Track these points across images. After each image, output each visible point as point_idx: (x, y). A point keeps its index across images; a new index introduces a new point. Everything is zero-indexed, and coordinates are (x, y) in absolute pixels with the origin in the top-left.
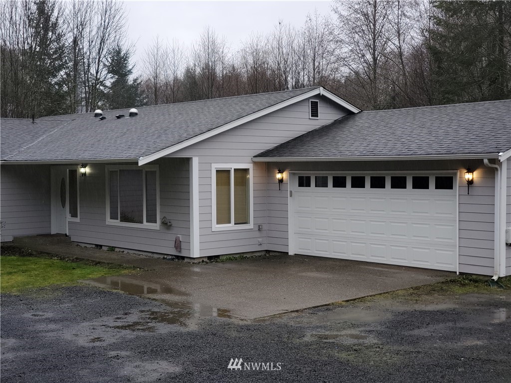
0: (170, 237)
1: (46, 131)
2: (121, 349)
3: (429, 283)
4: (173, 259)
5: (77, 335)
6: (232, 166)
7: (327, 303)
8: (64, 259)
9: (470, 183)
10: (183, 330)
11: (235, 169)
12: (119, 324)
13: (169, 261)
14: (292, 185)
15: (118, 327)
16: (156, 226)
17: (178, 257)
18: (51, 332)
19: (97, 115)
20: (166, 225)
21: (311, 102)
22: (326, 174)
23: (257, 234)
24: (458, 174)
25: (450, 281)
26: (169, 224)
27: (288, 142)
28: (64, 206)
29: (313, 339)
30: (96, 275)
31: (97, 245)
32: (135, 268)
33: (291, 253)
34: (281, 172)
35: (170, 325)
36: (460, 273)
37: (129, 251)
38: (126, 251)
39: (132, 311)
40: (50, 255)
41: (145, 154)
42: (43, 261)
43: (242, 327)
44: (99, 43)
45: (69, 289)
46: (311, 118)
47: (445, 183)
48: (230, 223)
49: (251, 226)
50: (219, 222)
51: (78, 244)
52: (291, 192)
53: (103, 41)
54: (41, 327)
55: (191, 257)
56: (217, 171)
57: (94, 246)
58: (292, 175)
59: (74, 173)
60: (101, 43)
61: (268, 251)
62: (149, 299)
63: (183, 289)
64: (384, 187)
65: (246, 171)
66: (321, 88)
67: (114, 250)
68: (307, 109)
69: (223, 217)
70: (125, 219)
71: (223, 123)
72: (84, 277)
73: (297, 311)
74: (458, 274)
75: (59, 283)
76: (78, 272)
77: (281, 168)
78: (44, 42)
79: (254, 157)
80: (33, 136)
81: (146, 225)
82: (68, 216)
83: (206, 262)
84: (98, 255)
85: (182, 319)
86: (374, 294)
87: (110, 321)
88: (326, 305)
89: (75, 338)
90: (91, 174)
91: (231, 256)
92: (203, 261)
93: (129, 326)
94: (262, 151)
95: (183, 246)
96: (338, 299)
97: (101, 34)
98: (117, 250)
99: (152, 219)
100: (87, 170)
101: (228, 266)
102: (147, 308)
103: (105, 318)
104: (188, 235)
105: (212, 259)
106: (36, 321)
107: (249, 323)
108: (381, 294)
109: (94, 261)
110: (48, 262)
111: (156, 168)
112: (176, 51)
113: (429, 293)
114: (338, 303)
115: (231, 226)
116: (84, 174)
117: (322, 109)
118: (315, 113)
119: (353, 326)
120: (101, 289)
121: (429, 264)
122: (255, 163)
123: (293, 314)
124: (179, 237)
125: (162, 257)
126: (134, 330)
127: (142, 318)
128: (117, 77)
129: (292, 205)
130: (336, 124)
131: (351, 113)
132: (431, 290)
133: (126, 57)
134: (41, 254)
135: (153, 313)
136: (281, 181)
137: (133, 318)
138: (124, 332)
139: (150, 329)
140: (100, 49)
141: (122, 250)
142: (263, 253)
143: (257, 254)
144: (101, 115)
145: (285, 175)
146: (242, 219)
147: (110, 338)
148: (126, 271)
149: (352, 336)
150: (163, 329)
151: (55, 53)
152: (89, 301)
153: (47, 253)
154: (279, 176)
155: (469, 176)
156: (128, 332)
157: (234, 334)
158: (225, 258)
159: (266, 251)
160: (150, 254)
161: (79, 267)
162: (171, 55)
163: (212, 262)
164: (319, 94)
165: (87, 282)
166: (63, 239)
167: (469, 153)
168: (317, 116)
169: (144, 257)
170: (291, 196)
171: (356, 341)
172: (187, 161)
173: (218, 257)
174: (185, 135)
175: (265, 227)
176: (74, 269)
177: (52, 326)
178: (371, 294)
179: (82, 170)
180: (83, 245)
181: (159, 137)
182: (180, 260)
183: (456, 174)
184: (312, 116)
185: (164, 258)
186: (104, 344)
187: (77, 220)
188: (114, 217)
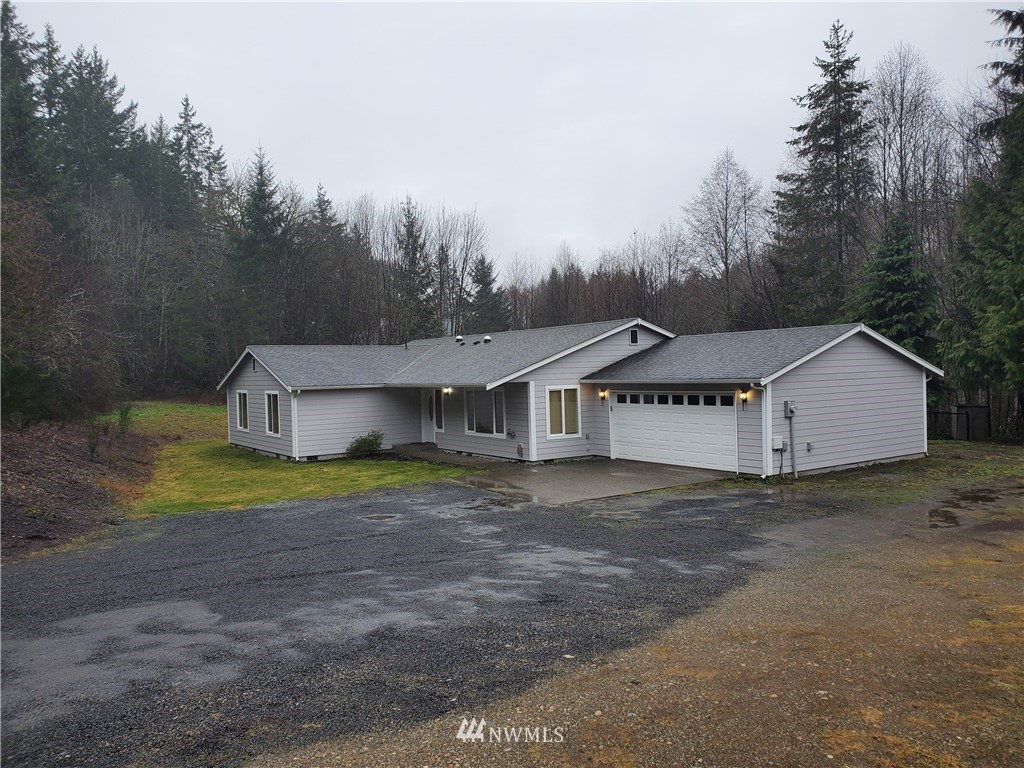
0: (514, 445)
1: (416, 356)
2: (466, 520)
3: (708, 481)
4: (516, 463)
6: (562, 387)
7: (620, 494)
8: (432, 463)
9: (745, 401)
10: (510, 510)
11: (565, 390)
12: (468, 506)
13: (513, 464)
14: (613, 402)
15: (467, 508)
16: (503, 436)
17: (520, 461)
18: (423, 510)
19: (458, 340)
20: (511, 435)
21: (631, 331)
22: (638, 393)
23: (586, 442)
24: (736, 394)
25: (728, 479)
26: (513, 434)
27: (610, 366)
28: (431, 419)
29: (596, 516)
30: (456, 475)
31: (457, 451)
32: (485, 469)
34: (603, 391)
35: (502, 507)
36: (740, 473)
37: (483, 456)
38: (480, 456)
39: (478, 498)
40: (421, 460)
41: (491, 381)
42: (416, 465)
43: (550, 509)
44: (462, 263)
45: (436, 485)
46: (631, 344)
47: (728, 401)
48: (562, 433)
49: (579, 435)
50: (552, 432)
51: (443, 451)
52: (611, 407)
53: (465, 261)
54: (415, 508)
55: (530, 460)
56: (550, 392)
57: (455, 453)
58: (611, 394)
59: (439, 392)
60: (464, 264)
61: (595, 456)
62: (491, 491)
63: (518, 485)
64: (682, 404)
65: (575, 390)
66: (640, 319)
67: (471, 456)
68: (628, 337)
69: (556, 429)
70: (481, 429)
71: (554, 353)
72: (446, 476)
73: (594, 499)
74: (738, 473)
75: (428, 480)
76: (443, 472)
77: (603, 388)
78: (413, 262)
79: (581, 379)
80: (407, 361)
81: (495, 435)
82: (435, 427)
83: (542, 465)
84: (459, 459)
85: (510, 504)
86: (659, 488)
87: (463, 505)
88: (618, 496)
89: (438, 514)
90: (452, 394)
91: (563, 460)
92: (540, 464)
93: (474, 508)
94: (587, 375)
95: (524, 451)
96: (629, 492)
97: (464, 254)
98: (473, 455)
99: (500, 430)
100: (449, 390)
101: (559, 467)
102: (489, 497)
103: (459, 503)
104: (528, 444)
105: (548, 462)
106: (413, 505)
107: (557, 506)
108: (664, 489)
109: (454, 464)
110: (420, 465)
111: (502, 390)
113: (704, 488)
114: (628, 494)
115: (563, 435)
116: (448, 393)
117: (640, 336)
118: (634, 340)
119: (629, 508)
120: (458, 485)
121: (717, 466)
122: (581, 384)
123: (591, 501)
124: (521, 445)
125: (508, 460)
126: (477, 510)
127: (484, 503)
128: (481, 286)
129: (613, 418)
130: (656, 347)
131: (668, 338)
132: (708, 485)
133: (490, 267)
134: (415, 459)
135: (492, 500)
136: (603, 398)
137: (476, 504)
138: (470, 511)
139: (487, 510)
140: (463, 267)
141: (478, 455)
142: (590, 458)
143: (585, 459)
144: (461, 340)
145: (606, 394)
146: (572, 429)
147: (460, 514)
148: (478, 472)
149: (623, 515)
150: (496, 509)
151: (423, 272)
152: (449, 492)
153: (419, 458)
154: (601, 394)
155: (743, 396)
156: (473, 511)
157: (543, 512)
158: (557, 461)
160: (499, 459)
161: (444, 469)
162: (529, 271)
163: (547, 465)
164: (638, 324)
165: (449, 480)
166: (430, 447)
167: (740, 378)
168: (637, 343)
169: (494, 461)
170: (612, 411)
171: (624, 517)
172: (526, 385)
173: (552, 460)
174: (524, 364)
175: (591, 436)
176: (439, 470)
177: (424, 507)
178: (657, 488)
179: (445, 391)
180: (447, 452)
181: (504, 365)
182: (521, 464)
183: (734, 394)
184: (632, 342)
185: (510, 462)
186: (457, 517)
187: (443, 431)
188: (471, 428)
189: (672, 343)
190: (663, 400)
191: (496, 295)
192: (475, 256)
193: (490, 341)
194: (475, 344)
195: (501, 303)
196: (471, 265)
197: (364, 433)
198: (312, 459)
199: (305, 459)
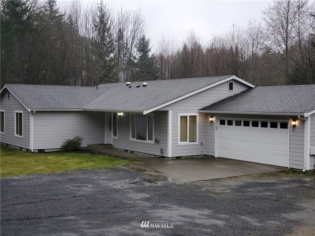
0: (159, 147)
1: (103, 93)
2: (129, 190)
3: (271, 172)
4: (159, 158)
5: (114, 185)
6: (188, 115)
7: (219, 178)
8: (110, 156)
9: (294, 126)
10: (155, 185)
11: (190, 116)
12: (131, 182)
13: (157, 159)
14: (217, 124)
15: (130, 183)
16: (152, 142)
17: (162, 157)
18: (105, 183)
19: (127, 85)
20: (157, 141)
21: (229, 83)
22: (232, 119)
23: (200, 147)
24: (289, 122)
25: (282, 171)
26: (158, 141)
27: (217, 103)
28: (110, 130)
29: (205, 190)
30: (124, 163)
31: (125, 150)
32: (141, 161)
33: (216, 156)
34: (212, 117)
35: (150, 183)
36: (290, 168)
37: (140, 153)
38: (139, 153)
39: (136, 178)
40: (104, 154)
41: (147, 109)
42: (101, 157)
43: (178, 185)
44: (132, 39)
45: (112, 169)
46: (229, 90)
47: (284, 126)
48: (187, 141)
49: (197, 143)
50: (182, 140)
51: (116, 149)
52: (216, 127)
53: (133, 38)
54: (100, 182)
55: (168, 157)
56: (181, 117)
57: (124, 150)
58: (217, 119)
59: (115, 115)
60: (132, 40)
61: (206, 155)
62: (144, 174)
63: (160, 171)
64: (258, 126)
65: (195, 116)
66: (234, 76)
67: (133, 153)
68: (228, 86)
69: (183, 139)
70: (139, 137)
71: (184, 94)
72: (118, 164)
73: (204, 180)
74: (289, 168)
75: (108, 166)
76: (116, 162)
78: (103, 38)
79: (199, 110)
80: (97, 96)
81: (148, 141)
82: (113, 135)
83: (174, 159)
84: (126, 155)
85: (155, 182)
86: (242, 175)
87: (127, 181)
88: (218, 179)
89: (113, 186)
90: (123, 116)
91: (187, 157)
92: (173, 159)
93: (134, 183)
94: (203, 107)
95: (164, 151)
96: (225, 176)
97: (132, 34)
98: (134, 152)
99: (150, 139)
100: (121, 114)
101: (184, 161)
102: (143, 177)
103: (125, 180)
104: (166, 147)
105: (178, 158)
106: (99, 180)
107: (182, 184)
108: (245, 175)
109: (123, 157)
110: (103, 157)
111: (153, 115)
112: (173, 43)
113: (269, 176)
114: (224, 178)
115: (187, 143)
116: (120, 116)
117: (235, 86)
118: (231, 88)
119: (224, 186)
120: (125, 169)
121: (277, 163)
122: (199, 113)
123: (202, 182)
124: (162, 148)
125: (155, 156)
126: (136, 184)
127: (140, 180)
128: (142, 53)
129: (217, 134)
130: (243, 93)
131: (251, 88)
132: (271, 174)
133: (148, 42)
134: (100, 153)
135: (145, 179)
136: (212, 122)
137: (135, 181)
138: (132, 185)
139: (142, 184)
140: (132, 42)
141: (137, 153)
142: (203, 156)
143: (200, 157)
144: (129, 84)
145: (214, 119)
146: (193, 140)
147: (126, 186)
148: (137, 162)
149: (221, 190)
150: (147, 184)
151: (108, 44)
152: (120, 173)
153: (103, 153)
154: (211, 119)
155: (293, 123)
156: (134, 185)
157: (174, 187)
158: (184, 158)
159: (205, 155)
160: (149, 155)
161: (117, 160)
162: (170, 45)
163: (177, 159)
164: (233, 79)
165: (120, 166)
166: (110, 146)
167: (292, 113)
168: (232, 90)
169: (146, 156)
170: (216, 129)
171: (221, 191)
172: (167, 112)
173: (181, 157)
174: (166, 100)
175: (204, 144)
176: (114, 160)
177: (105, 181)
178: (241, 175)
179: (119, 114)
180: (119, 150)
181: (154, 100)
182: (162, 159)
183: (288, 122)
184: (230, 90)
185: (155, 157)
186: (124, 188)
187: (117, 138)
188: (133, 137)
189: (253, 91)
190: (246, 124)
191: (151, 59)
192: (139, 36)
193: (146, 85)
194: (138, 87)
195: (153, 64)
196: (136, 41)
197: (71, 137)
198: (41, 151)
199: (37, 151)
